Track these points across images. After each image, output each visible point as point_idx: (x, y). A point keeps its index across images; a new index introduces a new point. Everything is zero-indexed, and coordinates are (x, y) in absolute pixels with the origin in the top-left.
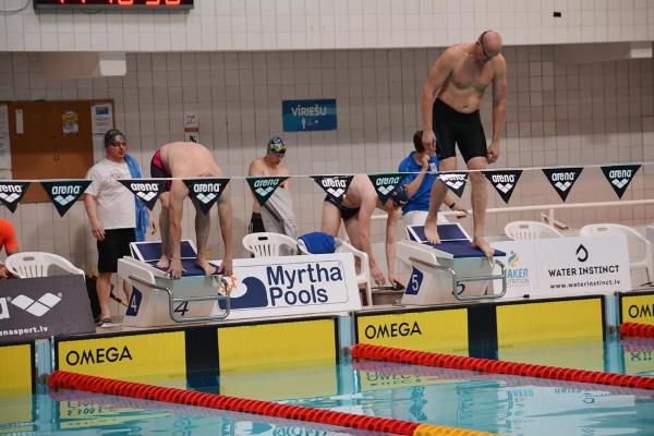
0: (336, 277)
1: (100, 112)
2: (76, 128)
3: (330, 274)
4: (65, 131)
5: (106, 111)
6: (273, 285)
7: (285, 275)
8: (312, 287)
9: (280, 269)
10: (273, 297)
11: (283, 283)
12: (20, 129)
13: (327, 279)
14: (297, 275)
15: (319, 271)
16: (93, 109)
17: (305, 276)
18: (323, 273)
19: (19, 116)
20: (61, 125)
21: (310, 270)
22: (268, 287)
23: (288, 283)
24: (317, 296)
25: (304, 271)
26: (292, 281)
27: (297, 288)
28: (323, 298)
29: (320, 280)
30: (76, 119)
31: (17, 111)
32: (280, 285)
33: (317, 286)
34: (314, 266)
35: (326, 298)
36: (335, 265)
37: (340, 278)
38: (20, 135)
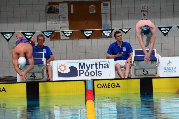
0: (106, 67)
1: (105, 5)
2: (95, 11)
3: (104, 66)
4: (90, 12)
5: (107, 5)
6: (81, 69)
7: (86, 66)
8: (96, 70)
9: (84, 64)
10: (80, 73)
11: (85, 68)
12: (72, 12)
13: (103, 68)
14: (91, 66)
15: (100, 65)
16: (102, 4)
17: (94, 67)
18: (101, 66)
19: (72, 7)
20: (89, 10)
21: (96, 64)
22: (78, 70)
23: (86, 68)
24: (98, 74)
25: (94, 65)
26: (88, 68)
27: (90, 71)
28: (100, 74)
29: (100, 68)
30: (95, 8)
31: (71, 5)
32: (83, 69)
33: (98, 70)
34: (98, 63)
35: (101, 74)
36: (107, 63)
37: (108, 67)
38: (72, 14)
